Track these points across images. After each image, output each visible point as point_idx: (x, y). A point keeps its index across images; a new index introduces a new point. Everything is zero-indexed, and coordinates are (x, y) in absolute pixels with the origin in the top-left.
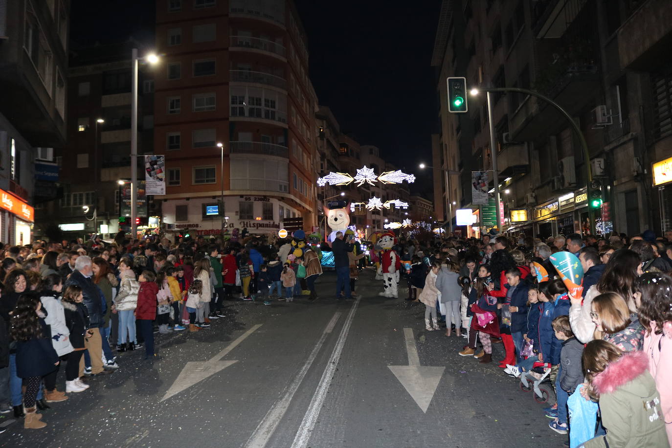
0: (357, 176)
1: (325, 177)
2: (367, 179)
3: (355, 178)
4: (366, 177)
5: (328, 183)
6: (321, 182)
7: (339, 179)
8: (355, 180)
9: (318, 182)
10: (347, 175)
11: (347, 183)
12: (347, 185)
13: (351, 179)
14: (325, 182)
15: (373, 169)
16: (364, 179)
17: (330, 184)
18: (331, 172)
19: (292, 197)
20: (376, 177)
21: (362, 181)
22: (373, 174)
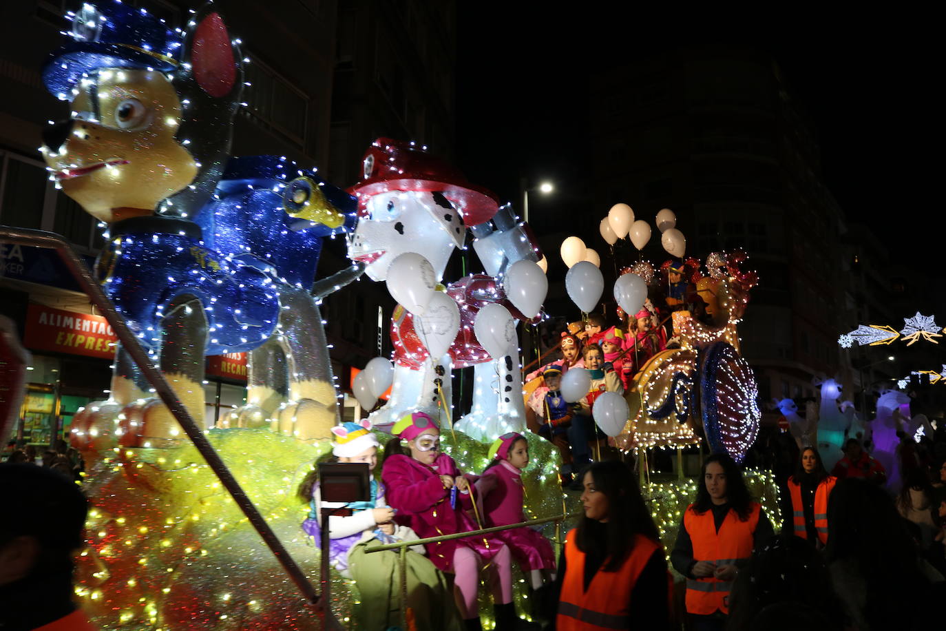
0: (905, 330)
1: (852, 333)
2: (923, 332)
3: (902, 332)
4: (920, 330)
5: (856, 342)
6: (846, 341)
7: (876, 335)
8: (902, 336)
9: (840, 342)
10: (888, 329)
11: (888, 341)
12: (888, 344)
13: (894, 335)
14: (851, 341)
15: (932, 318)
16: (918, 333)
17: (860, 344)
18: (860, 326)
19: (801, 366)
20: (939, 329)
21: (916, 337)
22: (934, 324)
